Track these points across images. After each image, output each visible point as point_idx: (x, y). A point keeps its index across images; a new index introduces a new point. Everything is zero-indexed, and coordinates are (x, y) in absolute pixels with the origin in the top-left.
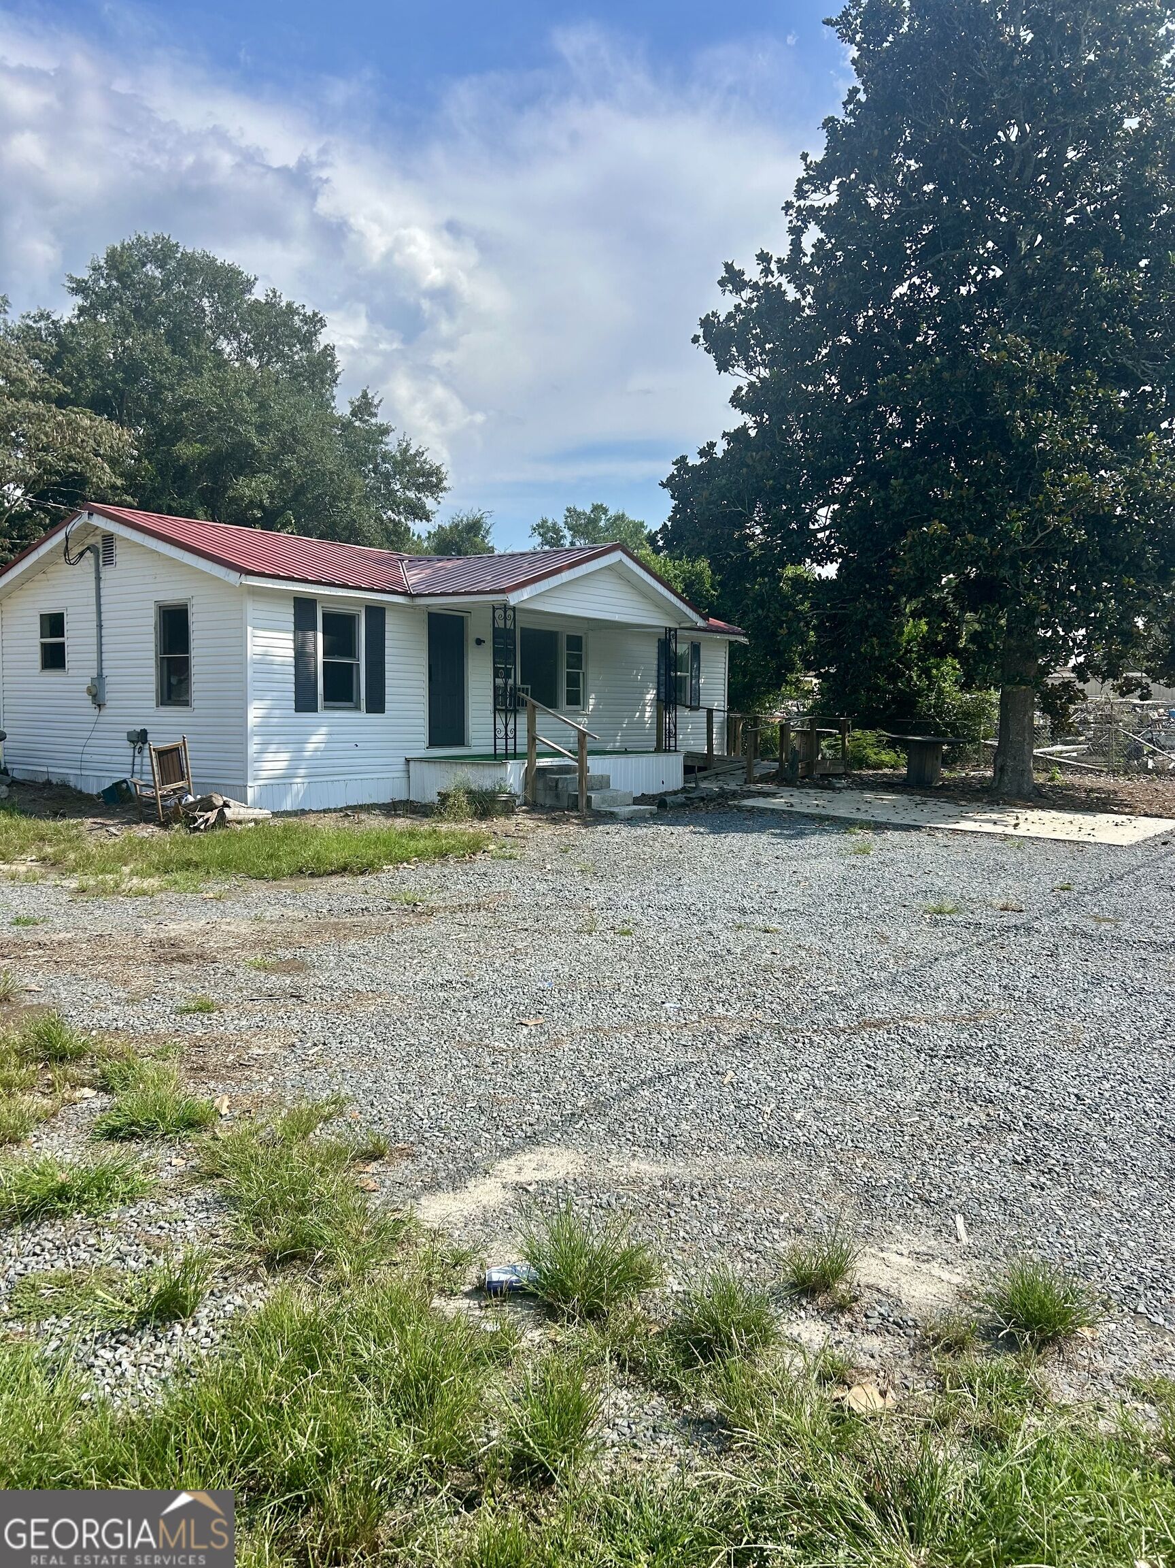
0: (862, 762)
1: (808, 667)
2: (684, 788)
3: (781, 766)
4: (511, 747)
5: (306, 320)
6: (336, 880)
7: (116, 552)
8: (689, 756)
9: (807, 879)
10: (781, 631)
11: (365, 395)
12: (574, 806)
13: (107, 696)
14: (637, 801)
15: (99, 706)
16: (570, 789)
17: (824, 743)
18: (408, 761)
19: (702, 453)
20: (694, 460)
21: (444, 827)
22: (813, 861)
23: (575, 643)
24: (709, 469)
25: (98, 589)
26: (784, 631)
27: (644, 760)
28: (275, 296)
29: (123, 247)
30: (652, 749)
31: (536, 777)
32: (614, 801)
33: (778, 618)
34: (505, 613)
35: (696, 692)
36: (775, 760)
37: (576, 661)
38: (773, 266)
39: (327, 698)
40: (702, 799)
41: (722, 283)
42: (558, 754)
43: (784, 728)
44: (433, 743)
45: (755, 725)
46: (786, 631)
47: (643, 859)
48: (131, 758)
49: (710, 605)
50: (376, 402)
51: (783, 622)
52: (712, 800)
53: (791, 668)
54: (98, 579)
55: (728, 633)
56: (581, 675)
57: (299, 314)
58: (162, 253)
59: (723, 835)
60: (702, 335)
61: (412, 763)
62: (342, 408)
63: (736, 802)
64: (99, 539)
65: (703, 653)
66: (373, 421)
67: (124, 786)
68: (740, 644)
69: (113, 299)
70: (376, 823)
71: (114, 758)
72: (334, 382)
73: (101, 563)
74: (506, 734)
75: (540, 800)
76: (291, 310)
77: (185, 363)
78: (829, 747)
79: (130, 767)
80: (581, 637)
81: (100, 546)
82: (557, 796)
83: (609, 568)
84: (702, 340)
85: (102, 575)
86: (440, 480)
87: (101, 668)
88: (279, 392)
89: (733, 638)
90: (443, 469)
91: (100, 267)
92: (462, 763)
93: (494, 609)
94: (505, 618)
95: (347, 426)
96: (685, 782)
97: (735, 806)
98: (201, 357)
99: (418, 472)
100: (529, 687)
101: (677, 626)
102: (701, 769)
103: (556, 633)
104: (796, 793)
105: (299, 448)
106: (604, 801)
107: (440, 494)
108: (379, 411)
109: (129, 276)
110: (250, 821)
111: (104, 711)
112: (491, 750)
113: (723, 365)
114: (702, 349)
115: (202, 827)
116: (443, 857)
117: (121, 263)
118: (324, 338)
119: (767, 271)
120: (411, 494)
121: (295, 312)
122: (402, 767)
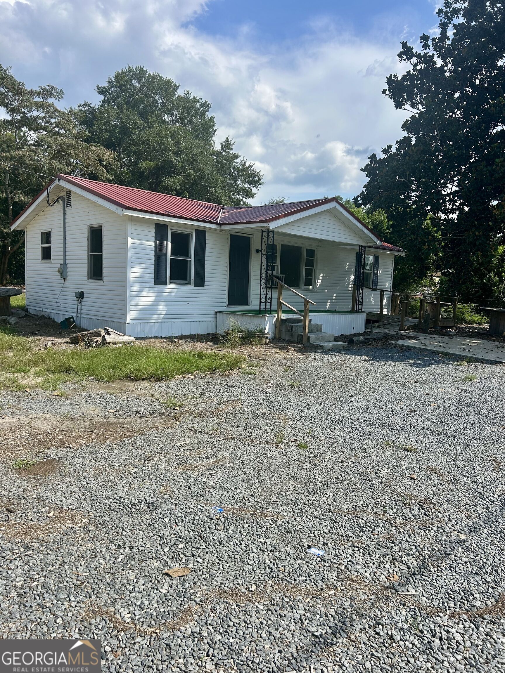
0: (462, 320)
1: (438, 268)
2: (365, 332)
3: (420, 321)
4: (268, 307)
5: (202, 105)
6: (146, 384)
7: (72, 200)
8: (369, 314)
9: (436, 400)
10: (424, 247)
11: (227, 140)
12: (300, 341)
13: (68, 274)
14: (337, 339)
15: (64, 278)
16: (299, 331)
17: (442, 310)
18: (216, 313)
19: (384, 151)
20: (381, 156)
21: (223, 352)
22: (439, 385)
23: (311, 253)
24: (388, 162)
25: (64, 219)
26: (426, 247)
27: (343, 316)
28: (188, 94)
29: (122, 72)
30: (350, 310)
31: (281, 324)
32: (323, 339)
33: (423, 240)
34: (268, 234)
35: (376, 282)
36: (417, 318)
37: (310, 263)
38: (430, 43)
39: (172, 278)
40: (374, 339)
41: (400, 56)
42: (292, 312)
43: (422, 302)
44: (230, 303)
45: (407, 299)
46: (427, 247)
47: (332, 379)
48: (76, 306)
49: (386, 237)
50: (232, 143)
51: (425, 242)
52: (380, 340)
53: (429, 269)
54: (64, 214)
55: (394, 250)
56: (313, 270)
57: (199, 102)
58: (139, 75)
59: (384, 363)
60: (388, 89)
61: (218, 314)
62: (217, 147)
63: (393, 342)
64: (65, 193)
65: (381, 261)
66: (231, 152)
67: (72, 320)
68: (400, 256)
69: (118, 96)
70: (187, 346)
71: (70, 305)
72: (214, 134)
73: (66, 206)
74: (266, 300)
75: (283, 337)
76: (195, 100)
77: (146, 125)
78: (445, 311)
79: (76, 310)
80: (314, 251)
81: (65, 197)
82: (292, 335)
83: (328, 211)
84: (387, 92)
85: (67, 212)
86: (260, 179)
87: (65, 260)
88: (185, 137)
89: (397, 253)
90: (261, 174)
91: (112, 82)
92: (240, 315)
93: (262, 232)
94: (268, 237)
95: (218, 154)
96: (366, 328)
97: (393, 344)
98: (153, 122)
99: (249, 175)
100: (284, 275)
101: (365, 245)
102: (375, 322)
103: (301, 248)
104: (428, 337)
105: (195, 163)
106: (317, 339)
107: (259, 186)
108: (234, 147)
109: (124, 85)
110: (120, 343)
111: (67, 282)
112: (257, 308)
113: (399, 105)
114: (387, 96)
115: (94, 345)
116: (213, 371)
117: (121, 80)
118: (209, 115)
119: (426, 46)
120: (246, 186)
121: (198, 101)
122: (213, 315)
